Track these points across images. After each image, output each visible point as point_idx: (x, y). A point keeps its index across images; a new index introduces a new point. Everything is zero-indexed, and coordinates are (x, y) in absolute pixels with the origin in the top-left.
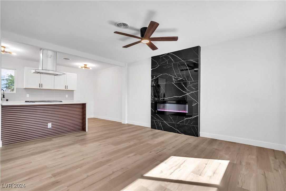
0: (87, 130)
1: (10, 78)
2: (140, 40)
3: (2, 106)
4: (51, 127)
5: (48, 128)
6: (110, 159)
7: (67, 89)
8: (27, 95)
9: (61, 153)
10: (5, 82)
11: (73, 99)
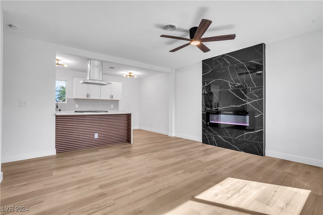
0: (132, 143)
1: (62, 89)
2: (190, 42)
3: (57, 116)
4: (97, 138)
5: (95, 138)
6: (156, 175)
7: (113, 99)
8: (76, 105)
9: (107, 164)
10: (58, 93)
11: (118, 109)
